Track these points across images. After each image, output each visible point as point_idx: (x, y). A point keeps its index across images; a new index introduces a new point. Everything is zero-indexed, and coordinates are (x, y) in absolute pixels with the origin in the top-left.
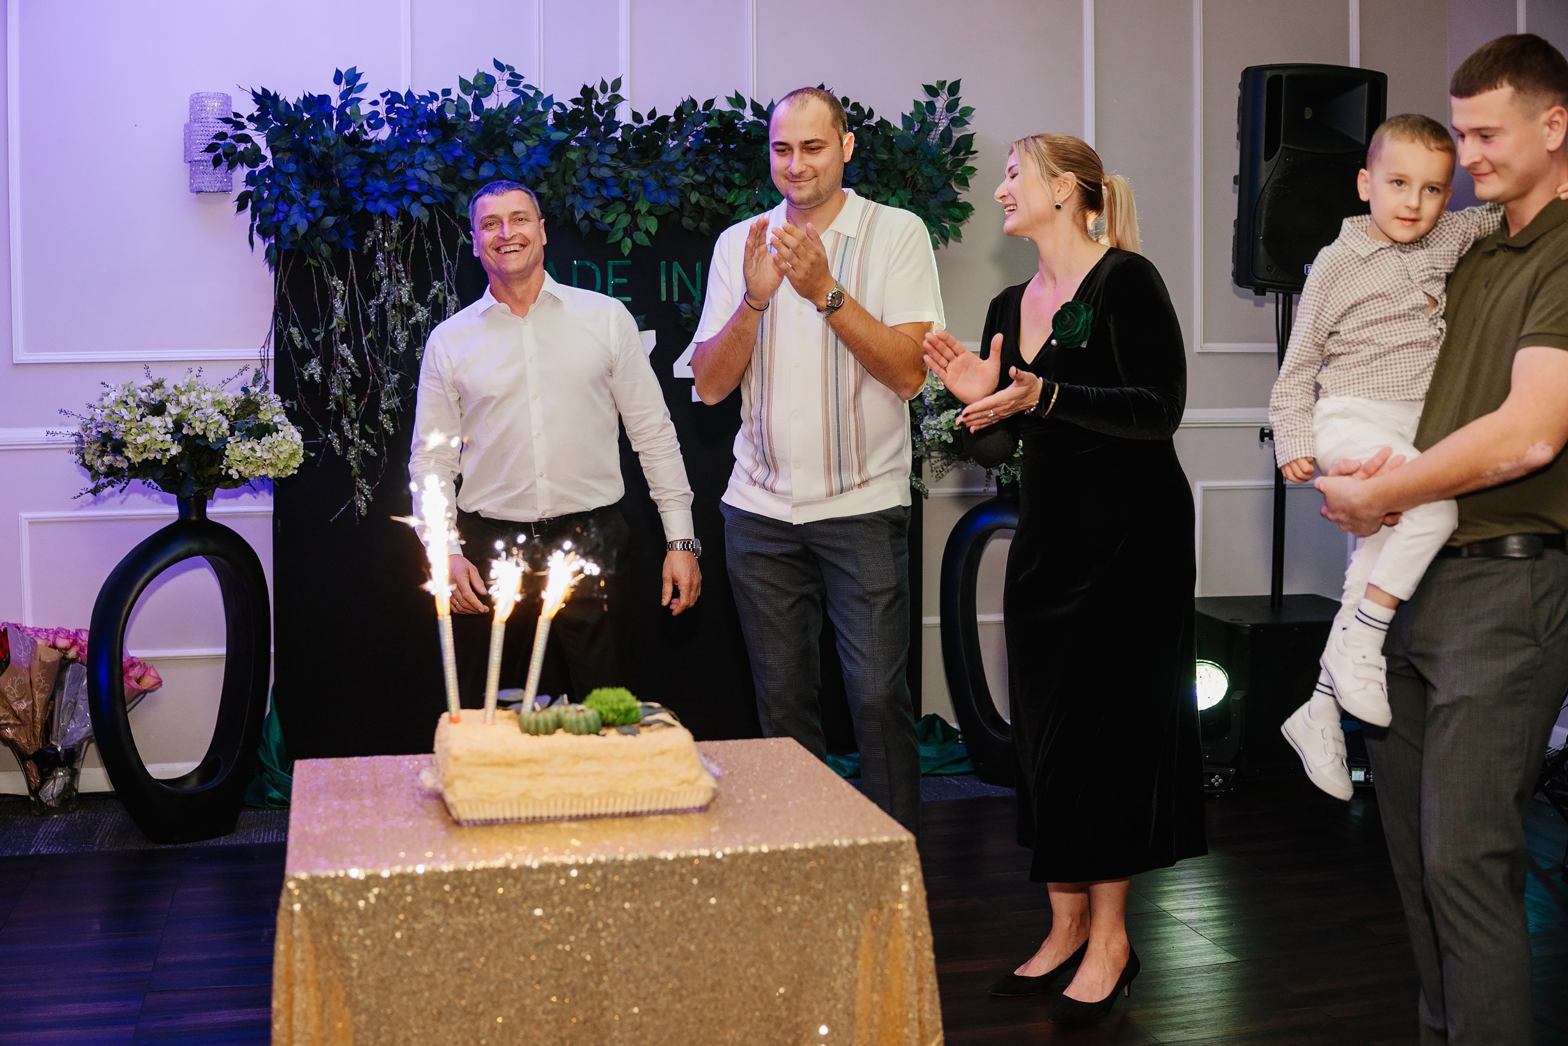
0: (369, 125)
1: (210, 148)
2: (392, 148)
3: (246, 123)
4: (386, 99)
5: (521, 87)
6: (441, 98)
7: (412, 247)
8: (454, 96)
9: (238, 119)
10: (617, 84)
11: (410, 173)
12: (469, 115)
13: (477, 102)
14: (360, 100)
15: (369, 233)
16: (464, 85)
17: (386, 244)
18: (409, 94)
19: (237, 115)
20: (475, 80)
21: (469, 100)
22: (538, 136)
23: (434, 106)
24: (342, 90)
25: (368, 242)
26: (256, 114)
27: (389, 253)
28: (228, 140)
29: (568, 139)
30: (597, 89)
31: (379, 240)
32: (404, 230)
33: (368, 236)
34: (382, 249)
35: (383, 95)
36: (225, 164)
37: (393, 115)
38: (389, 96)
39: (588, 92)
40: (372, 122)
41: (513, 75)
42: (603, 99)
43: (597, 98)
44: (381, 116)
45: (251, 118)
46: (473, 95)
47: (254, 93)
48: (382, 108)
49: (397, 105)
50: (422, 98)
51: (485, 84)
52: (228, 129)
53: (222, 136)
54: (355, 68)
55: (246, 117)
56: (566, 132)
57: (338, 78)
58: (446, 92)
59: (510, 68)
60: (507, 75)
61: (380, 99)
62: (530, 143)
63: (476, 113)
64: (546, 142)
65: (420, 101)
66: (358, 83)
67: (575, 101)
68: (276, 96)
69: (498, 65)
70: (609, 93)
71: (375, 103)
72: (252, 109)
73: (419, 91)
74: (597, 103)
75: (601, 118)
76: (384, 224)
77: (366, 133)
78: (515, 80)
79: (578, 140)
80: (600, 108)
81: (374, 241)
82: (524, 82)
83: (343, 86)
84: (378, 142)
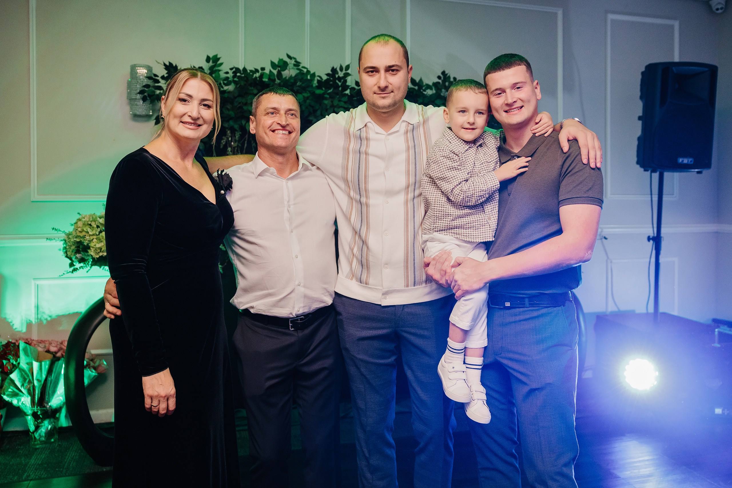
0: (224, 84)
1: (141, 92)
2: (236, 95)
3: (160, 80)
4: (232, 71)
5: (300, 67)
6: (260, 71)
7: (246, 145)
8: (267, 71)
9: (156, 78)
10: (348, 67)
11: (245, 108)
12: (275, 80)
13: (279, 73)
14: (219, 71)
15: (224, 137)
16: (273, 65)
17: (232, 143)
18: (245, 69)
19: (156, 75)
20: (279, 62)
21: (275, 72)
22: (309, 91)
23: (257, 75)
24: (210, 66)
25: (223, 142)
26: (166, 75)
27: (234, 148)
28: (151, 88)
29: (324, 94)
30: (338, 69)
31: (229, 141)
32: (242, 137)
33: (223, 139)
34: (231, 146)
35: (231, 69)
36: (148, 102)
37: (236, 79)
38: (234, 70)
39: (334, 70)
40: (225, 82)
41: (296, 61)
42: (341, 74)
43: (338, 73)
44: (230, 79)
45: (163, 77)
46: (277, 70)
47: (165, 65)
48: (230, 75)
49: (238, 74)
50: (251, 71)
51: (283, 65)
52: (150, 82)
53: (147, 86)
54: (217, 55)
55: (160, 76)
56: (322, 90)
57: (208, 59)
58: (263, 69)
59: (295, 58)
60: (293, 62)
61: (229, 71)
62: (306, 95)
63: (279, 79)
64: (313, 94)
65: (249, 73)
66: (219, 62)
67: (328, 75)
68: (176, 66)
69: (289, 57)
70: (344, 72)
71: (227, 73)
72: (163, 72)
73: (249, 68)
74: (339, 77)
75: (340, 84)
76: (231, 133)
77: (223, 88)
78: (297, 64)
79: (328, 94)
80: (339, 79)
81: (226, 142)
82: (301, 65)
83: (211, 64)
84: (229, 92)
